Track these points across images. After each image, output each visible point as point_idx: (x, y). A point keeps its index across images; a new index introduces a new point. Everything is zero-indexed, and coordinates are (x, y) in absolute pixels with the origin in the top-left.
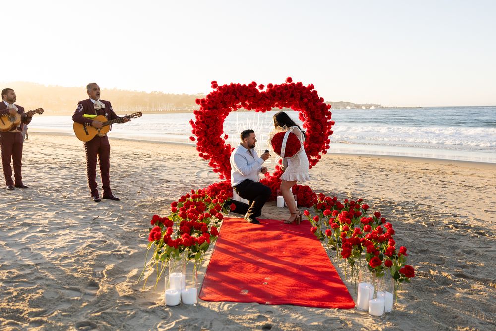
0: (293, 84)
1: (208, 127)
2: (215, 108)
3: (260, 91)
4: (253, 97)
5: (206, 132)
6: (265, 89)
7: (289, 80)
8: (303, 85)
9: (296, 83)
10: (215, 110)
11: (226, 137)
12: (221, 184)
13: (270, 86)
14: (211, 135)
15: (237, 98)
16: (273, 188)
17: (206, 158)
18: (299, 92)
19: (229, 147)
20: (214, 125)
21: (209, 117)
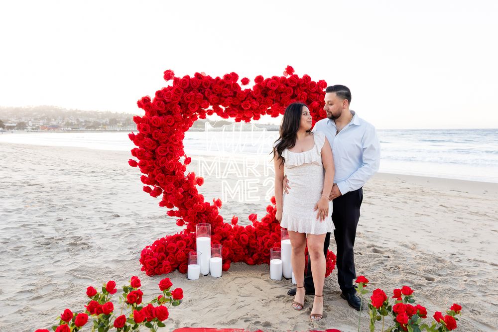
0: (296, 76)
1: (158, 143)
2: (169, 112)
3: (243, 88)
4: (231, 96)
5: (153, 151)
6: (251, 85)
7: (290, 70)
8: (312, 80)
9: (301, 76)
10: (169, 116)
11: (188, 161)
12: (177, 238)
13: (259, 79)
14: (162, 156)
15: (205, 98)
16: (263, 243)
17: (155, 194)
18: (305, 91)
19: (192, 176)
20: (167, 141)
21: (159, 128)
